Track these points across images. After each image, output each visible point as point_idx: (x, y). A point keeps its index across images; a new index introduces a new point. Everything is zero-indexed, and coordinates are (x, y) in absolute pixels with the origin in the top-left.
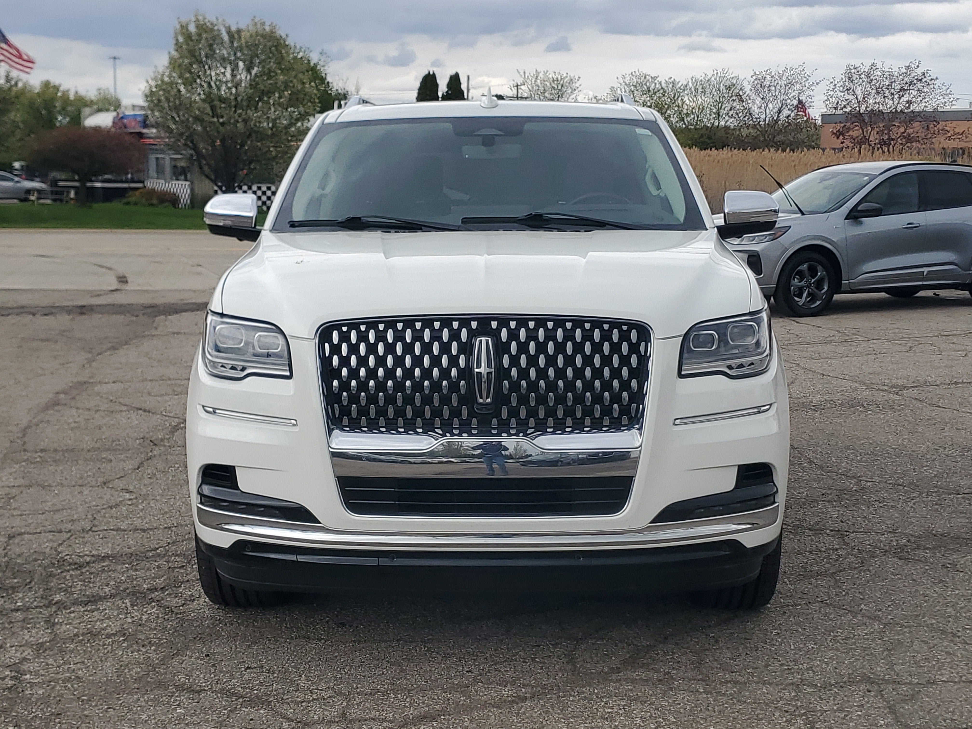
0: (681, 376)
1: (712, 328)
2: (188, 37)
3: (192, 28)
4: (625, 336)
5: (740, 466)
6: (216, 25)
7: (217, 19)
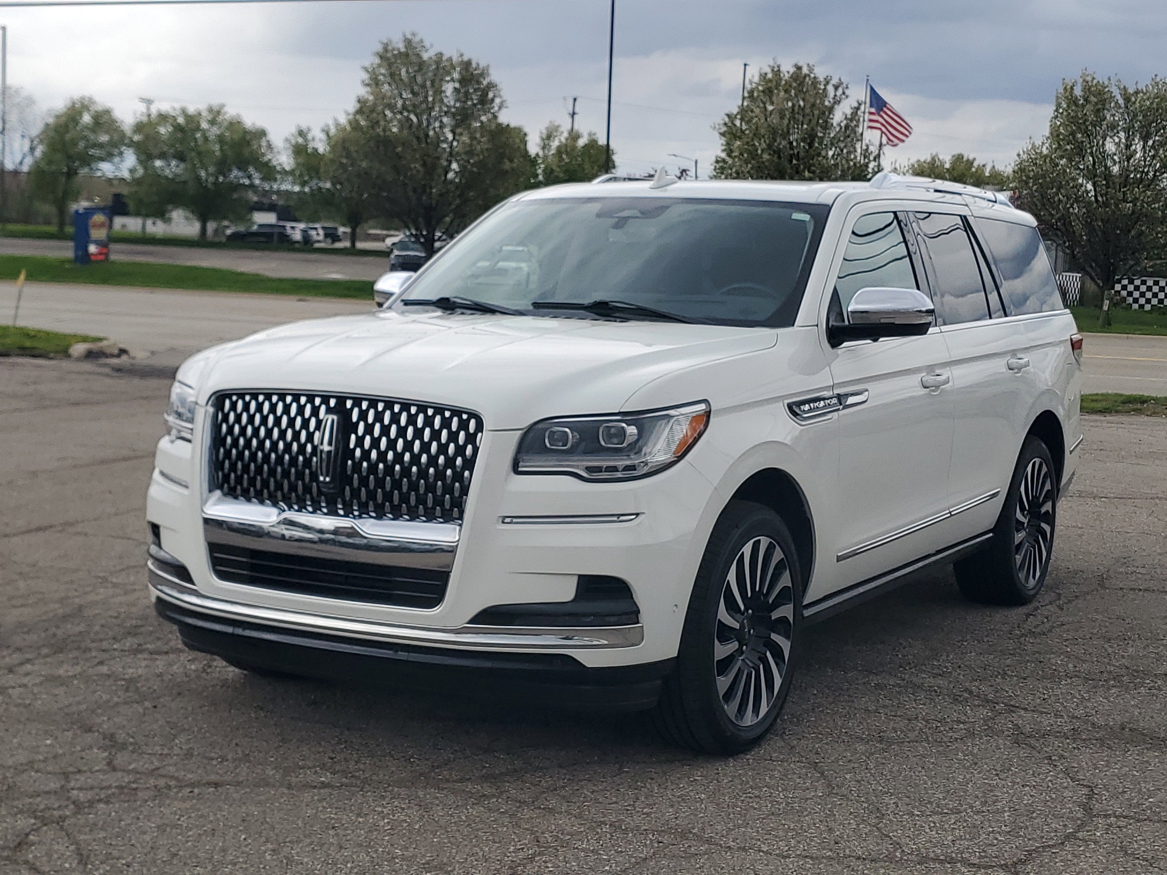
0: (517, 472)
1: (566, 425)
2: (1072, 101)
3: (1078, 92)
4: (464, 425)
5: (580, 576)
6: (1107, 86)
7: (1109, 79)
